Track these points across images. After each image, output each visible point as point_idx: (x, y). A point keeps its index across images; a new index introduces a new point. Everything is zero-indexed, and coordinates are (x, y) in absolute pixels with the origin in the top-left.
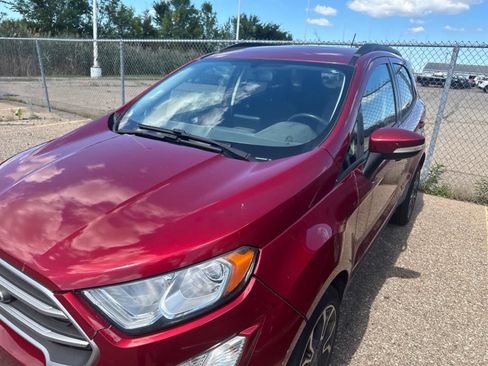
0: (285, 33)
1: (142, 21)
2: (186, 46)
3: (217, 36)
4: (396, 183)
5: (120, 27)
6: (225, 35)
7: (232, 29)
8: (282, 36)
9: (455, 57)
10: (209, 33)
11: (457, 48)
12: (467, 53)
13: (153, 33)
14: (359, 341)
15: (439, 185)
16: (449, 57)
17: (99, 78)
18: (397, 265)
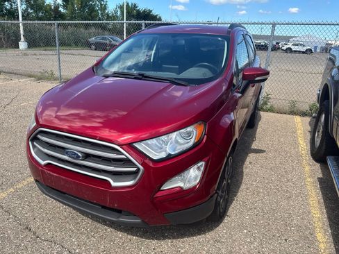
0: (157, 15)
1: (53, 7)
2: (87, 26)
3: (108, 18)
4: (248, 107)
5: (35, 12)
6: (114, 18)
7: (119, 13)
8: (154, 18)
9: (273, 31)
10: (102, 16)
11: (274, 25)
12: (280, 28)
13: (62, 17)
14: (241, 183)
15: (269, 106)
16: (270, 30)
17: (26, 49)
18: (252, 147)
